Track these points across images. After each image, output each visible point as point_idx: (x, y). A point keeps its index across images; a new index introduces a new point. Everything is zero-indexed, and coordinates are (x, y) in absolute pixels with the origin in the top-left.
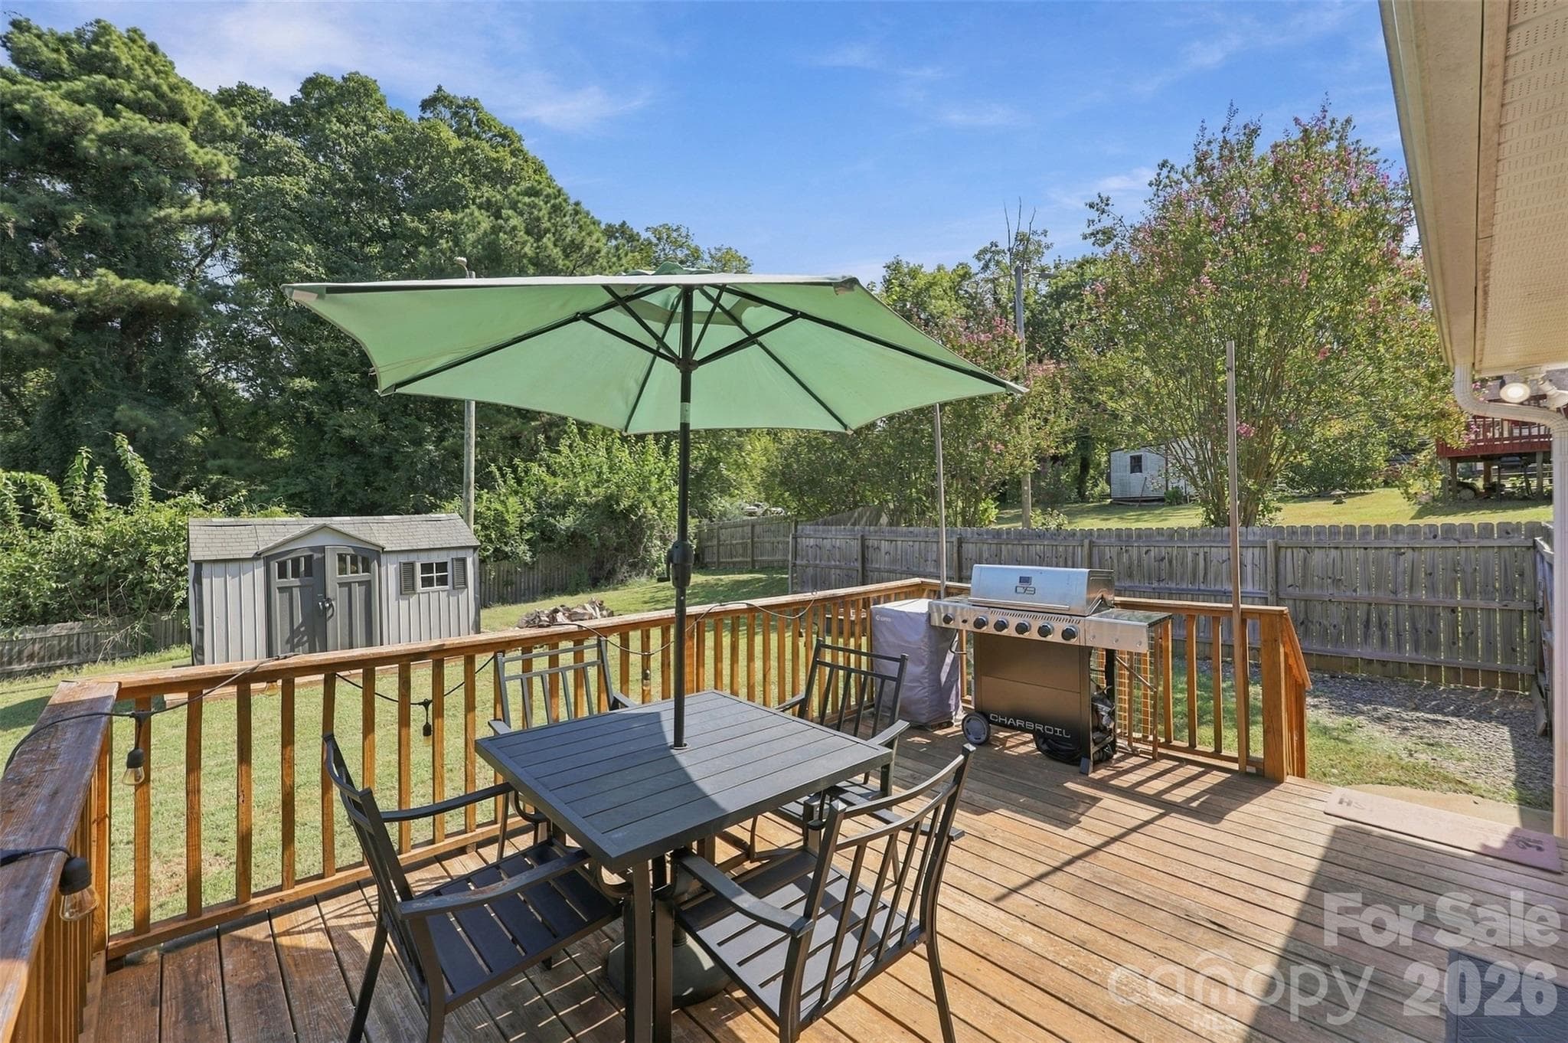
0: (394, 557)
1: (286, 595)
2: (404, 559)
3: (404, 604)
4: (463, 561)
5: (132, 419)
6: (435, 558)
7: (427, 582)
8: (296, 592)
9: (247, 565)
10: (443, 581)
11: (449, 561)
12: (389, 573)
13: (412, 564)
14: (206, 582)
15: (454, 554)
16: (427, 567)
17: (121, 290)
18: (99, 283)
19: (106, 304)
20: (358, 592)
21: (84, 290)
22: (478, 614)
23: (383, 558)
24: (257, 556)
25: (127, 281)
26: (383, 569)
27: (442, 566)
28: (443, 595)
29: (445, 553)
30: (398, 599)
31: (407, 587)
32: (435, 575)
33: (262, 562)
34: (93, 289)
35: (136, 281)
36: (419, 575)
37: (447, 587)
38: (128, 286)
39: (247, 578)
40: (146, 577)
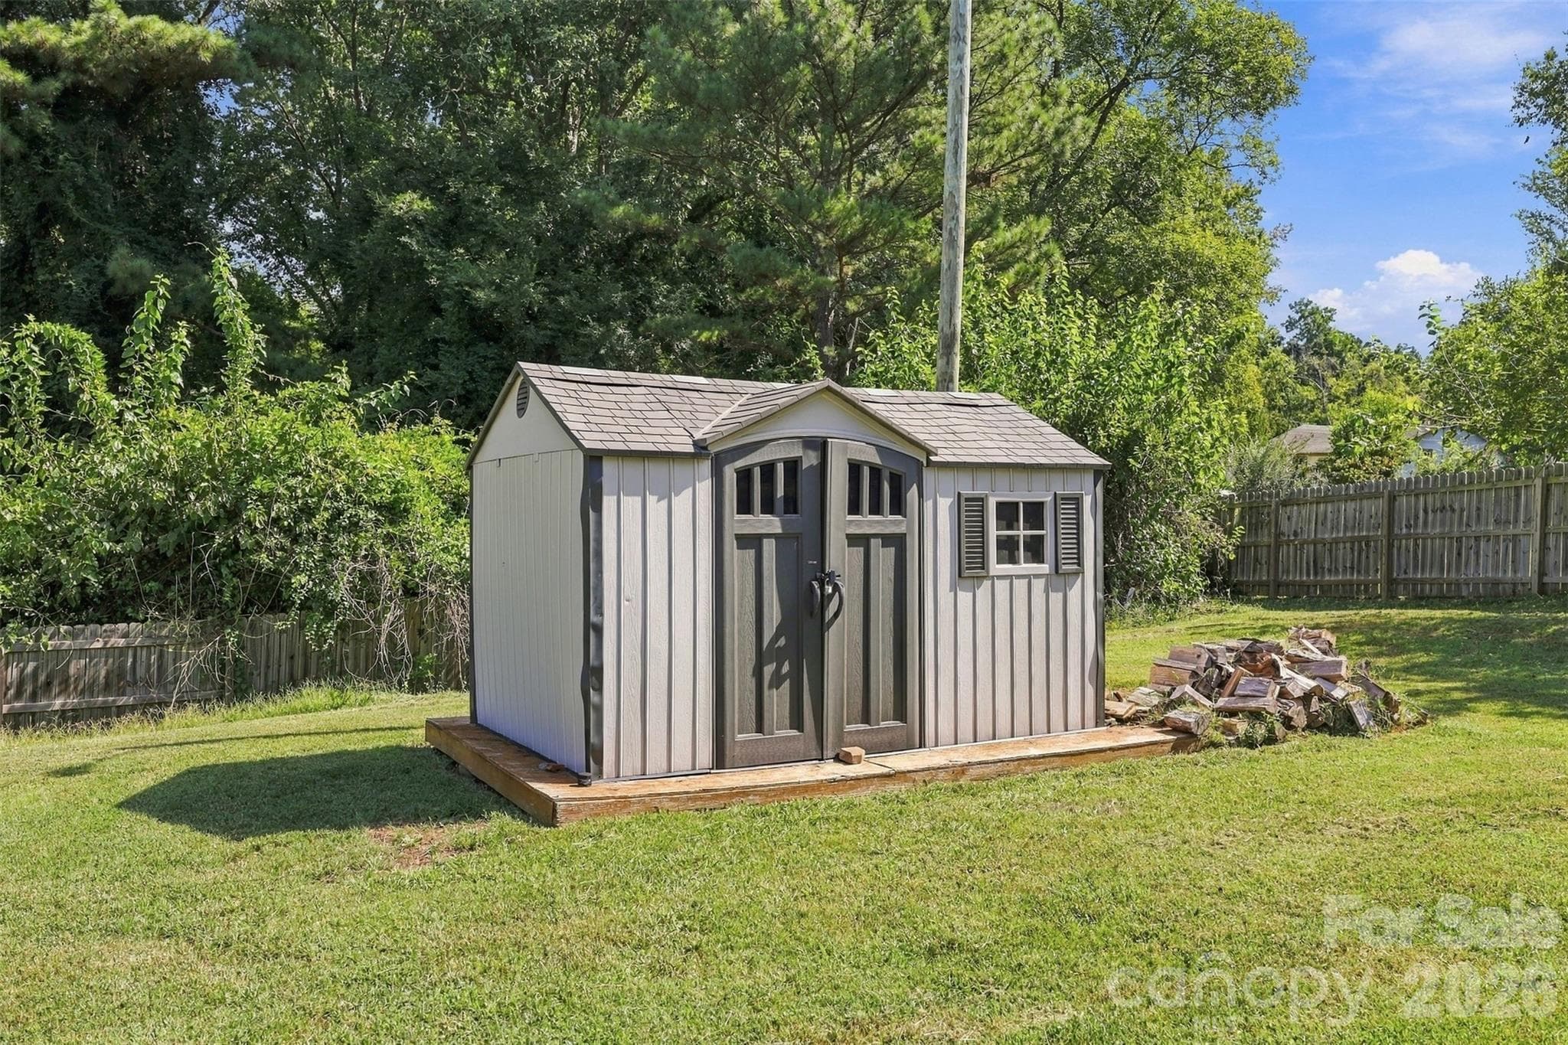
0: (946, 478)
1: (751, 553)
2: (965, 486)
3: (964, 597)
4: (1077, 501)
5: (133, 275)
6: (1022, 491)
7: (1008, 549)
8: (769, 547)
9: (680, 470)
10: (1035, 549)
11: (1048, 499)
12: (939, 519)
13: (981, 501)
14: (608, 502)
15: (1058, 484)
16: (1007, 513)
17: (131, 34)
18: (95, 26)
19: (104, 65)
20: (883, 558)
21: (73, 39)
22: (1101, 639)
23: (928, 476)
24: (701, 449)
25: (137, 19)
26: (928, 505)
27: (1035, 513)
28: (1039, 585)
29: (1040, 478)
30: (954, 589)
31: (970, 558)
32: (1022, 532)
33: (706, 467)
34: (84, 37)
35: (149, 18)
36: (993, 531)
37: (1045, 568)
38: (139, 27)
39: (682, 502)
40: (245, 542)
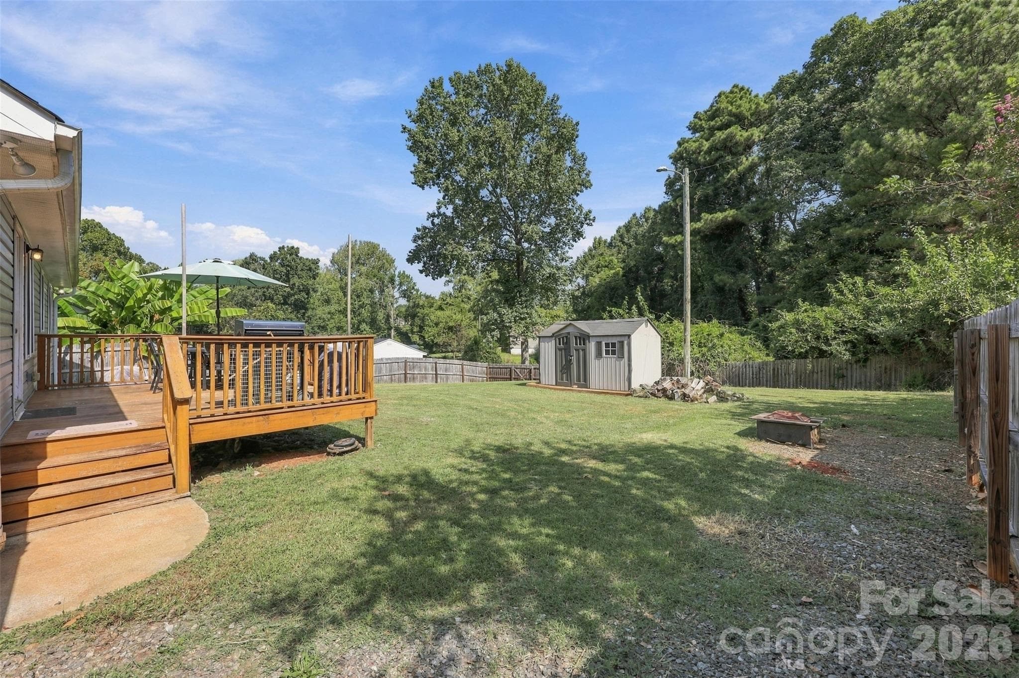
0: (594, 339)
2: (598, 339)
3: (598, 363)
4: (622, 342)
6: (610, 340)
7: (607, 353)
8: (563, 351)
10: (614, 353)
11: (616, 342)
12: (592, 347)
13: (601, 342)
15: (619, 339)
16: (607, 345)
20: (581, 353)
23: (590, 339)
24: (553, 335)
26: (590, 344)
27: (614, 345)
28: (614, 360)
29: (614, 338)
30: (595, 359)
31: (599, 355)
32: (610, 349)
33: (554, 338)
36: (604, 348)
37: (615, 356)
39: (550, 344)
